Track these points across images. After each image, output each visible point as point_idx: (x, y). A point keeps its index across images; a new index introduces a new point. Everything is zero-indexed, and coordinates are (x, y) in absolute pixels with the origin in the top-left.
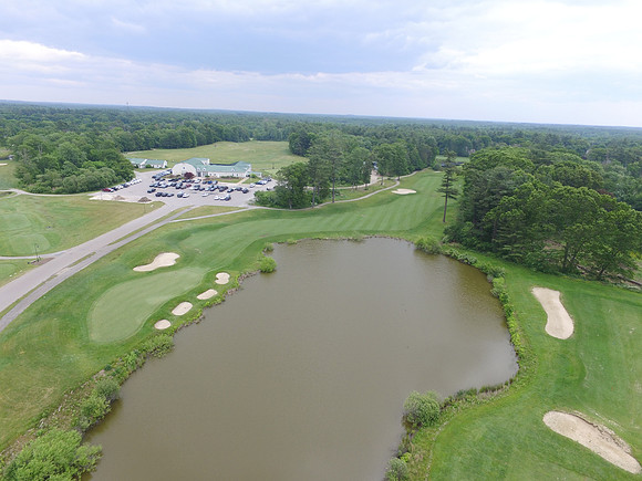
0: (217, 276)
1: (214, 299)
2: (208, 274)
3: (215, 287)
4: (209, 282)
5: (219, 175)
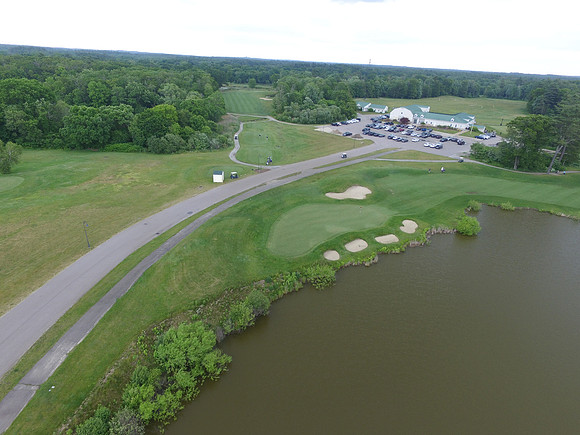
0: (405, 222)
1: (392, 246)
2: (394, 218)
3: (398, 233)
4: (393, 226)
5: (435, 123)
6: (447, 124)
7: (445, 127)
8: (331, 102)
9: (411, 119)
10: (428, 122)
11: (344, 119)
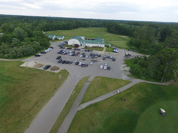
5: (91, 45)
6: (96, 45)
7: (96, 47)
8: (33, 38)
9: (79, 44)
10: (87, 45)
11: (43, 49)
